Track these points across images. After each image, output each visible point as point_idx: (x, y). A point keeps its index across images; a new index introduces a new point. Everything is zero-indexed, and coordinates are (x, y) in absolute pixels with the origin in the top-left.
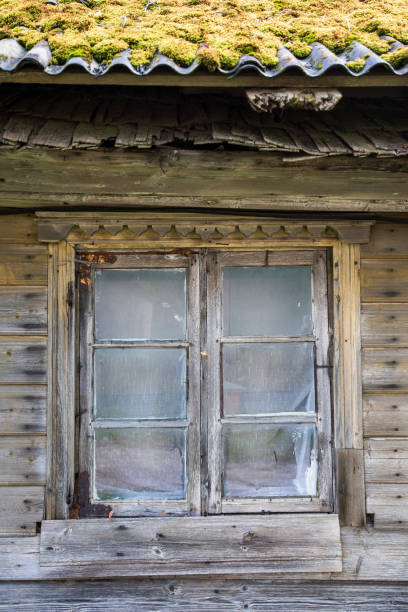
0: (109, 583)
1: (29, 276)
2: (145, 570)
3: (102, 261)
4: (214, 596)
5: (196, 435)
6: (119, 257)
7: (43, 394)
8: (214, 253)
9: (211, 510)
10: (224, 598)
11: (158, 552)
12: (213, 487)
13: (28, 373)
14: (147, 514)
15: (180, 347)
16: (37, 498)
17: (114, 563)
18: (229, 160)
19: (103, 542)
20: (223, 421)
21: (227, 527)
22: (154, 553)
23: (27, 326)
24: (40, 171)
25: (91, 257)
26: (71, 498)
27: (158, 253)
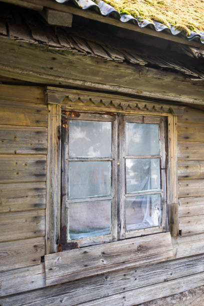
0: (78, 282)
1: (38, 122)
2: (97, 271)
3: (73, 116)
4: (123, 277)
5: (116, 203)
6: (82, 114)
7: (44, 187)
8: (123, 116)
9: (121, 238)
10: (128, 277)
11: (103, 261)
12: (122, 227)
13: (37, 175)
14: (94, 244)
15: (109, 161)
16: (41, 243)
17: (83, 270)
18: (166, 75)
19: (77, 261)
20: (126, 195)
21: (130, 244)
22: (101, 262)
23: (36, 149)
24: (76, 67)
25: (68, 113)
26: (59, 241)
27: (99, 114)
